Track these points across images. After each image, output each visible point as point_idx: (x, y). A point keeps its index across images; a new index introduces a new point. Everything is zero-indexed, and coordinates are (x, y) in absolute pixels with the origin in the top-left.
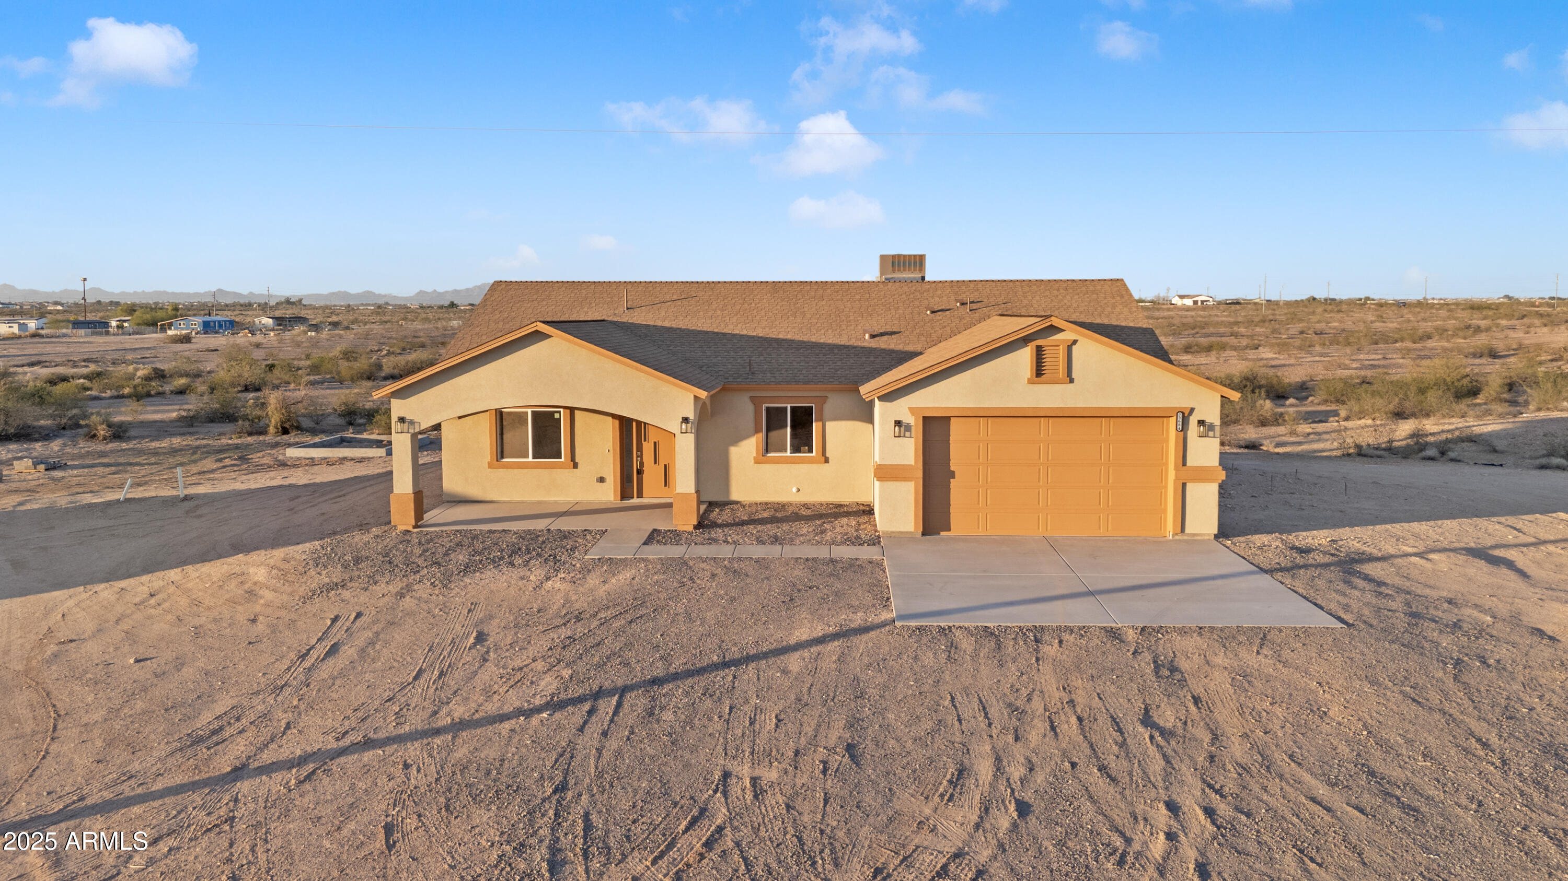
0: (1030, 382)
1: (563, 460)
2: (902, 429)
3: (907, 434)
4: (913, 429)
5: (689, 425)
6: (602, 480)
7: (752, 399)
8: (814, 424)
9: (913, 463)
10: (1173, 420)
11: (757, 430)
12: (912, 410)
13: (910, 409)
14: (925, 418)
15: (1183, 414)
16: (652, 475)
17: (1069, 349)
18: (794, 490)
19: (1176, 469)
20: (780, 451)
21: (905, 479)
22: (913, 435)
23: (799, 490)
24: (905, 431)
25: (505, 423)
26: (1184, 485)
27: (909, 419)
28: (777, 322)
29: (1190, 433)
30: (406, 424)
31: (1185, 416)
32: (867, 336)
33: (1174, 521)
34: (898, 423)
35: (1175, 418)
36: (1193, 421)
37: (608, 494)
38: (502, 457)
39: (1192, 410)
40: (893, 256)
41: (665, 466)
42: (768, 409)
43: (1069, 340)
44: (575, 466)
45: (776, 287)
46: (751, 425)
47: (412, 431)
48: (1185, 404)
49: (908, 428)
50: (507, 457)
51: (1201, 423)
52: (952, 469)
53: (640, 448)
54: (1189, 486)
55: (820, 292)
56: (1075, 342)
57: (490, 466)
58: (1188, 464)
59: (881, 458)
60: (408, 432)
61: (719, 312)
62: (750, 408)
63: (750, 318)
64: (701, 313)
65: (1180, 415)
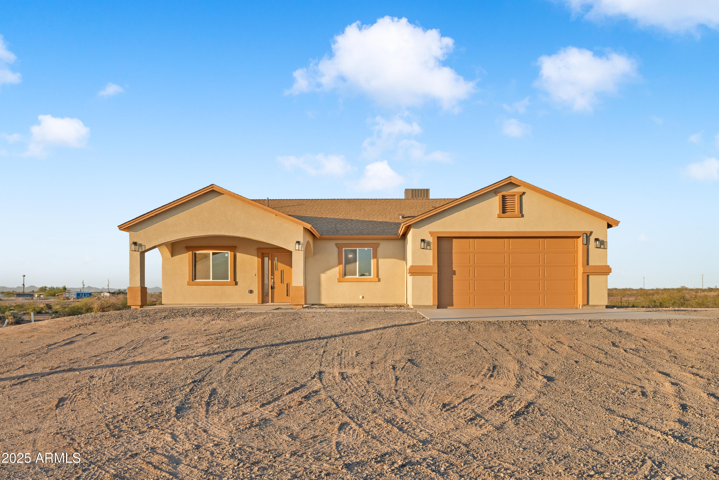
0: (499, 217)
1: (229, 280)
2: (426, 244)
3: (428, 247)
4: (432, 244)
5: (300, 246)
6: (251, 292)
7: (336, 244)
8: (372, 261)
9: (432, 265)
10: (580, 240)
11: (340, 263)
12: (432, 233)
13: (430, 232)
14: (438, 238)
15: (587, 234)
16: (280, 289)
17: (521, 196)
18: (361, 297)
19: (583, 266)
20: (353, 275)
21: (428, 274)
22: (432, 248)
23: (363, 297)
24: (427, 245)
25: (197, 259)
26: (588, 276)
27: (429, 239)
28: (351, 213)
29: (590, 246)
30: (137, 247)
31: (588, 236)
32: (401, 217)
33: (583, 297)
34: (423, 240)
35: (582, 237)
36: (592, 239)
37: (255, 298)
38: (195, 279)
39: (591, 233)
40: (412, 190)
41: (287, 284)
42: (345, 250)
43: (520, 192)
44: (236, 284)
45: (349, 201)
46: (336, 261)
47: (140, 250)
48: (588, 229)
49: (429, 244)
50: (198, 279)
51: (596, 240)
52: (454, 269)
53: (273, 274)
54: (591, 277)
55: (374, 202)
56: (524, 193)
57: (189, 284)
58: (590, 264)
59: (413, 261)
60: (138, 251)
61: (318, 209)
62: (336, 250)
63: (336, 211)
64: (309, 210)
65: (585, 235)
